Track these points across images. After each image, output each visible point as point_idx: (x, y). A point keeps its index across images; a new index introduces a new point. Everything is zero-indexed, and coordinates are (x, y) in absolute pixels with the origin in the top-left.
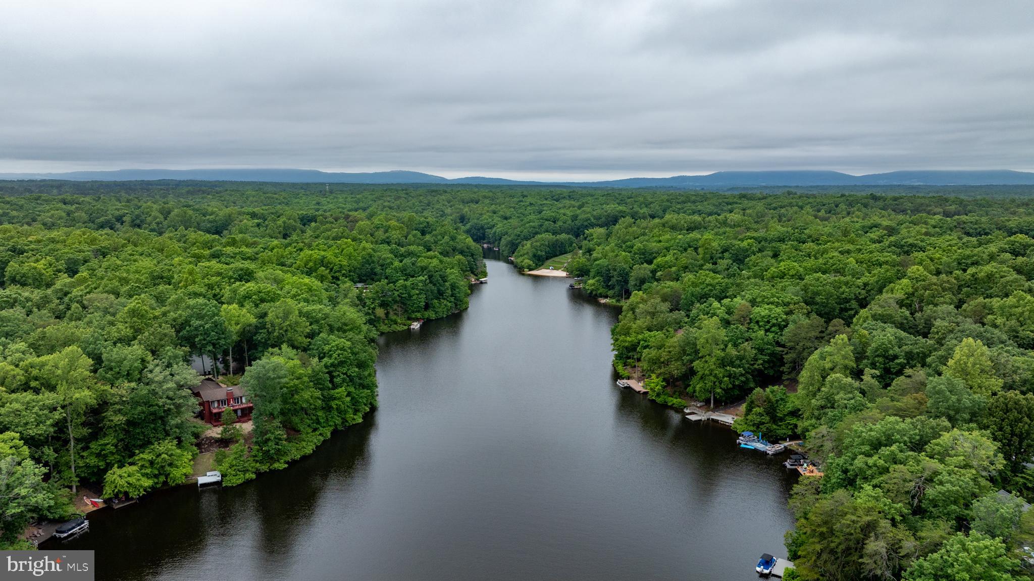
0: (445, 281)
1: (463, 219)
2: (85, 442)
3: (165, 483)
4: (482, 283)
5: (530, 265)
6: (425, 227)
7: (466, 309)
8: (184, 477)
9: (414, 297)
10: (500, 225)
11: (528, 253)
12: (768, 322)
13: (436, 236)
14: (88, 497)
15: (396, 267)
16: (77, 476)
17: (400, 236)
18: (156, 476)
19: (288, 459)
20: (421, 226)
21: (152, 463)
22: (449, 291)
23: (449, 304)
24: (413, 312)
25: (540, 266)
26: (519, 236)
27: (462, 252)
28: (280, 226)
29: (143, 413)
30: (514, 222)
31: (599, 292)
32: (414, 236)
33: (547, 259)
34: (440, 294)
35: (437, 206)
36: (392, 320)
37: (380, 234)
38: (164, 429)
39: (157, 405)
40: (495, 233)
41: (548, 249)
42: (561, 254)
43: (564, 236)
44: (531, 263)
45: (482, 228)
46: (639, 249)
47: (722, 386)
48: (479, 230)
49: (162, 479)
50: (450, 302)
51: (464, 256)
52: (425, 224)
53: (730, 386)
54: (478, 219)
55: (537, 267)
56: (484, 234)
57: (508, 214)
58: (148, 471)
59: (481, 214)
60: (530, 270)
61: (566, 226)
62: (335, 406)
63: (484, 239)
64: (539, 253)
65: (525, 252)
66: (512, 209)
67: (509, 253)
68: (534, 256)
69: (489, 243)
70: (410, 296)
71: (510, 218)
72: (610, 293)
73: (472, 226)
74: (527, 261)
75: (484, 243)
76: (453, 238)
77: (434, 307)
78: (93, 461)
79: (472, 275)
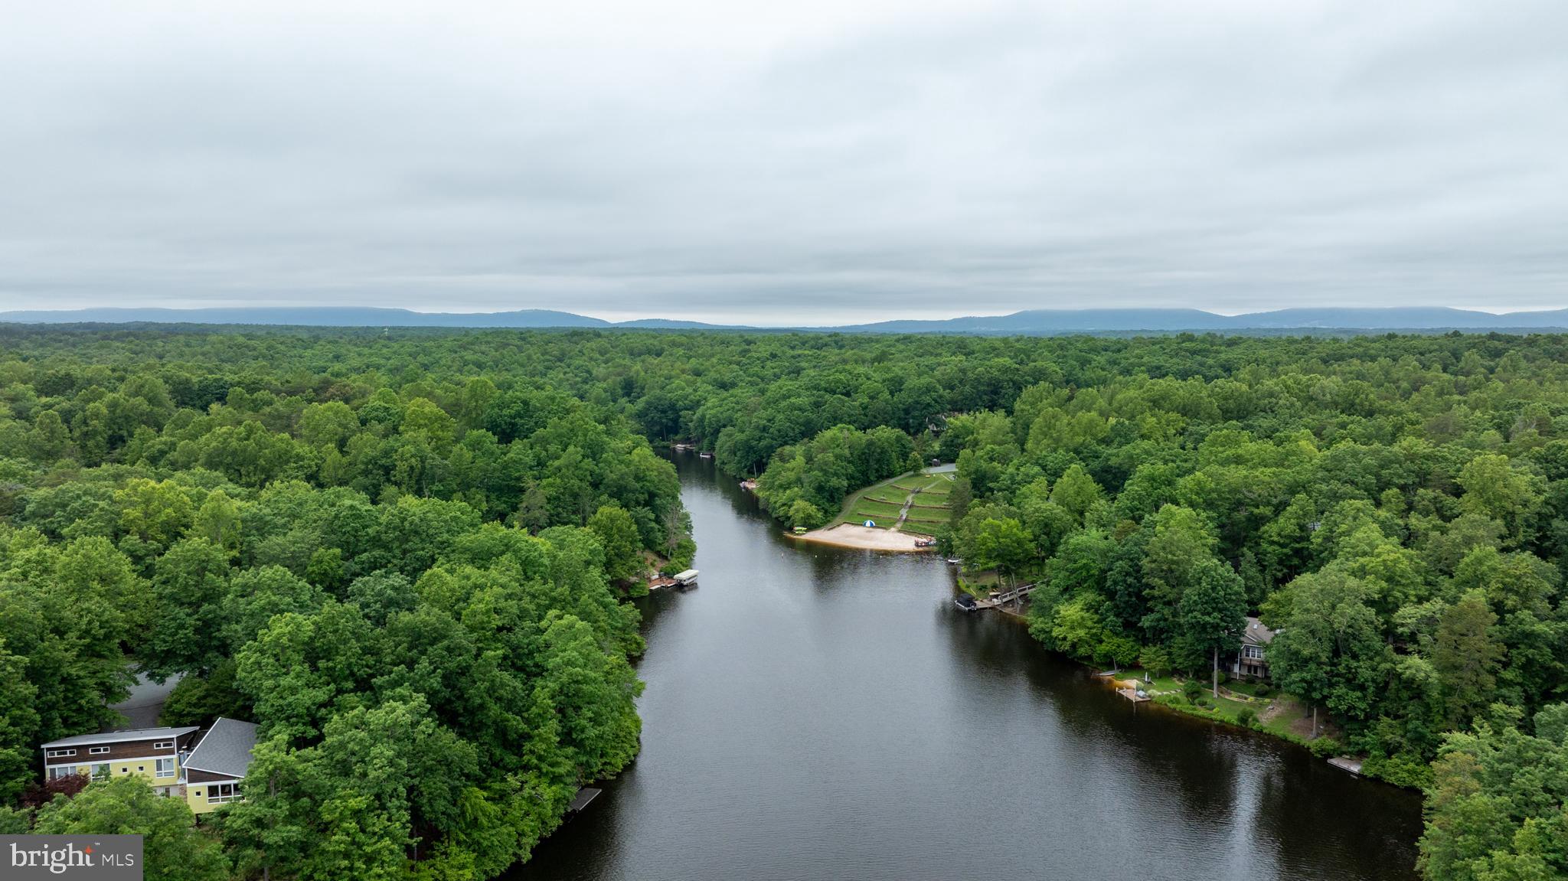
1: (629, 388)
4: (681, 587)
5: (809, 516)
6: (519, 415)
10: (712, 401)
11: (799, 481)
13: (544, 442)
17: (427, 448)
20: (506, 412)
25: (834, 515)
26: (765, 429)
27: (619, 493)
30: (744, 393)
31: (1103, 648)
32: (475, 446)
33: (849, 492)
34: (506, 752)
35: (577, 362)
37: (368, 444)
40: (702, 419)
41: (851, 469)
42: (881, 478)
43: (885, 433)
44: (812, 509)
45: (673, 407)
48: (664, 412)
51: (626, 505)
52: (518, 407)
54: (663, 388)
55: (827, 519)
56: (676, 421)
57: (727, 377)
59: (669, 378)
60: (811, 527)
61: (879, 404)
63: (676, 433)
64: (834, 482)
65: (792, 476)
66: (735, 367)
67: (740, 470)
68: (820, 489)
69: (687, 440)
71: (733, 385)
72: (1149, 655)
73: (648, 403)
74: (799, 504)
75: (677, 442)
76: (594, 451)
79: (651, 557)
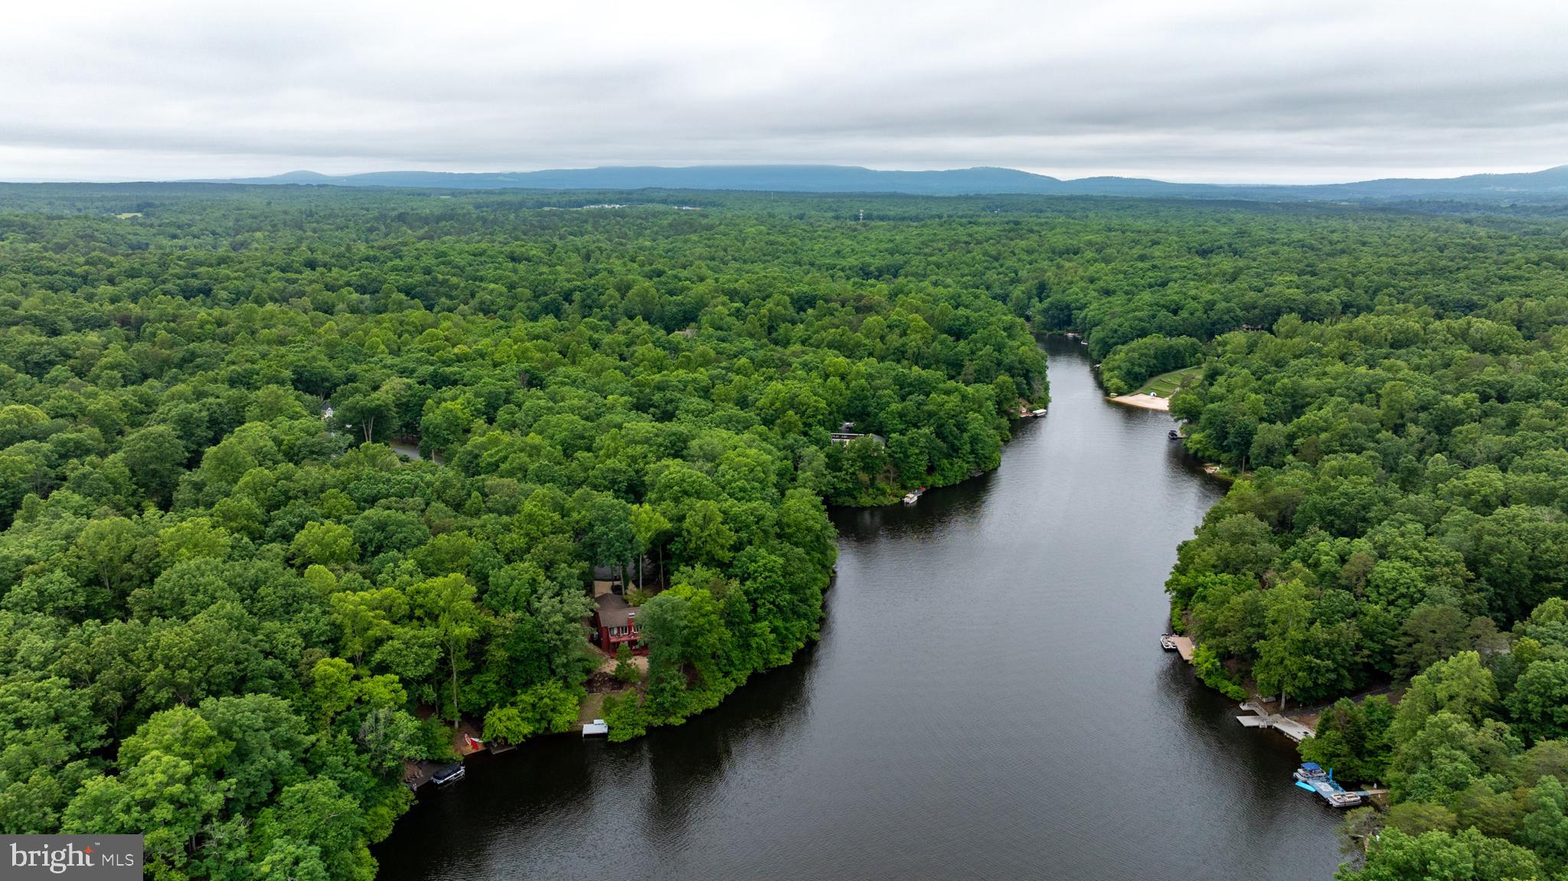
0: (963, 430)
1: (1042, 290)
2: (467, 676)
3: (547, 729)
4: (1036, 417)
5: (1119, 388)
6: (964, 325)
7: (996, 469)
8: (567, 725)
9: (912, 459)
10: (1095, 305)
11: (1119, 367)
12: (1394, 589)
13: (975, 341)
14: (469, 736)
15: (892, 411)
16: (460, 711)
17: (920, 343)
18: (539, 721)
19: (687, 713)
20: (957, 323)
21: (534, 706)
22: (968, 447)
23: (966, 466)
24: (909, 478)
25: (1136, 388)
26: (1116, 331)
27: (1010, 370)
28: (764, 316)
29: (527, 649)
30: (1118, 300)
31: (1207, 453)
32: (942, 343)
33: (1151, 375)
34: (954, 451)
35: (1008, 263)
36: (878, 489)
37: (894, 340)
38: (550, 668)
39: (542, 641)
40: (1085, 317)
41: (1153, 362)
42: (1176, 368)
43: (1183, 340)
44: (1121, 384)
45: (1068, 307)
46: (1284, 388)
47: (1296, 683)
48: (1062, 310)
49: (544, 724)
50: (968, 462)
51: (1013, 376)
52: (963, 320)
53: (1310, 684)
54: (1064, 292)
55: (1131, 390)
56: (1069, 316)
57: (1112, 286)
58: (530, 715)
59: (1071, 283)
60: (1120, 394)
61: (1194, 319)
62: (754, 646)
63: (1069, 325)
64: (1137, 369)
65: (1116, 364)
66: (1121, 276)
67: (1099, 356)
68: (1129, 373)
69: (1075, 331)
70: (907, 456)
71: (1114, 292)
72: (1224, 457)
73: (1052, 304)
74: (1115, 380)
75: (1069, 332)
76: (999, 348)
77: (943, 470)
78: (474, 697)
79: (1024, 402)
